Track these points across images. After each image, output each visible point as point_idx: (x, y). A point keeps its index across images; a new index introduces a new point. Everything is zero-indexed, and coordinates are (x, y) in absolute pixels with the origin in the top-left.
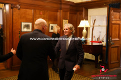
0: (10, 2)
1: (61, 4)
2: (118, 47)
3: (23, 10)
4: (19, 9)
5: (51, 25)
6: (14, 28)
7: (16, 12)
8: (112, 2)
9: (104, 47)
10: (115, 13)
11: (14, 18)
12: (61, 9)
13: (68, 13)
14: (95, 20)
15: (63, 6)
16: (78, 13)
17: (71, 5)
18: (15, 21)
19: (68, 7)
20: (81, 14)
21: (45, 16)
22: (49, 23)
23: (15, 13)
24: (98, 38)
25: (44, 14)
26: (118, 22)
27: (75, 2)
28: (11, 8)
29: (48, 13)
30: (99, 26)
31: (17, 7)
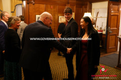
2: (115, 35)
3: (37, 5)
4: (34, 4)
5: (60, 17)
6: (30, 20)
7: (31, 6)
9: (104, 35)
10: (114, 6)
11: (30, 11)
12: (68, 3)
13: (75, 7)
14: (98, 13)
15: (70, 1)
18: (30, 14)
19: (75, 1)
20: (86, 7)
21: (55, 10)
22: (59, 15)
23: (30, 8)
24: (101, 28)
25: (54, 8)
26: (116, 14)
28: (28, 3)
29: (57, 7)
30: (101, 17)
31: (32, 3)
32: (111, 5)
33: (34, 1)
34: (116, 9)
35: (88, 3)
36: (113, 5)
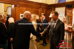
0: (15, 4)
1: (41, 5)
3: (21, 8)
4: (19, 7)
6: (16, 17)
7: (17, 8)
8: (68, 4)
11: (16, 11)
13: (45, 10)
14: (59, 14)
15: (42, 6)
16: (50, 10)
17: (46, 6)
18: (16, 13)
19: (45, 6)
21: (32, 11)
26: (70, 15)
27: (49, 4)
28: (15, 6)
29: (34, 9)
30: (61, 17)
31: (18, 6)
32: (67, 10)
33: (19, 5)
34: (70, 12)
35: (53, 8)
36: (68, 9)
